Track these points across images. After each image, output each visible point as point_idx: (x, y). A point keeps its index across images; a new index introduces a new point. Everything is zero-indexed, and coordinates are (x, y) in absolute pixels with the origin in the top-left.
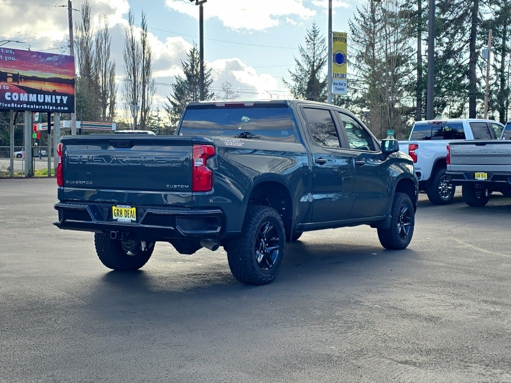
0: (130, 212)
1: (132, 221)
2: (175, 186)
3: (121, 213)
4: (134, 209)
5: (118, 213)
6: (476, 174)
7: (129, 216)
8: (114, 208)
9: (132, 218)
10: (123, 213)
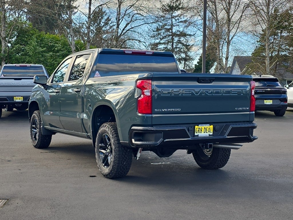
0: (208, 129)
1: (210, 135)
2: (241, 109)
3: (201, 130)
4: (212, 126)
5: (199, 131)
6: (14, 97)
7: (207, 131)
8: (196, 127)
9: (209, 133)
10: (203, 130)
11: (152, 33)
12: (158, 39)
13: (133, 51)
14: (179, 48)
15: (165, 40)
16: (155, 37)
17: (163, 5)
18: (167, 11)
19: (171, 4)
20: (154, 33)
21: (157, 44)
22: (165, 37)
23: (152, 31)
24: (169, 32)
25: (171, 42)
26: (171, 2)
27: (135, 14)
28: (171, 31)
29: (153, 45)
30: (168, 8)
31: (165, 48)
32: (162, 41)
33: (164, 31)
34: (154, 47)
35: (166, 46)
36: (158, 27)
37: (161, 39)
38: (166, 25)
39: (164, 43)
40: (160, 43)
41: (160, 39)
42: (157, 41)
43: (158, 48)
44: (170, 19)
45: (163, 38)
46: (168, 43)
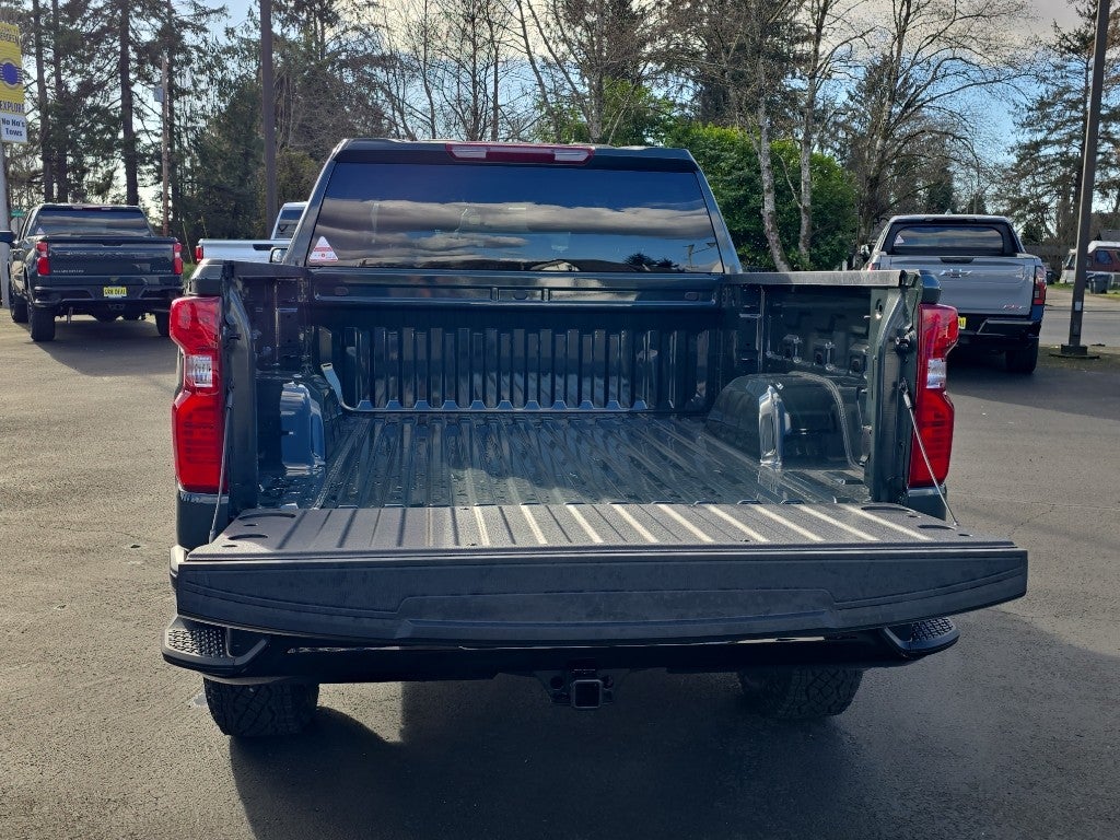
11: (1025, 115)
12: (1041, 131)
13: (492, 150)
14: (1102, 154)
15: (1063, 131)
16: (1032, 125)
17: (1064, 37)
18: (1076, 51)
19: (1086, 32)
20: (1031, 113)
21: (1036, 146)
22: (1064, 124)
23: (1026, 110)
24: (1076, 108)
25: (1078, 138)
26: (1089, 25)
27: (946, 59)
28: (1081, 107)
29: (1026, 147)
30: (1078, 44)
31: (1062, 155)
32: (1054, 137)
33: (1061, 108)
34: (1027, 154)
35: (1064, 149)
36: (1042, 98)
37: (1051, 131)
38: (1067, 89)
39: (1058, 142)
40: (1045, 142)
41: (1049, 129)
42: (1039, 136)
43: (1041, 154)
44: (1081, 73)
45: (1057, 127)
46: (1069, 142)
